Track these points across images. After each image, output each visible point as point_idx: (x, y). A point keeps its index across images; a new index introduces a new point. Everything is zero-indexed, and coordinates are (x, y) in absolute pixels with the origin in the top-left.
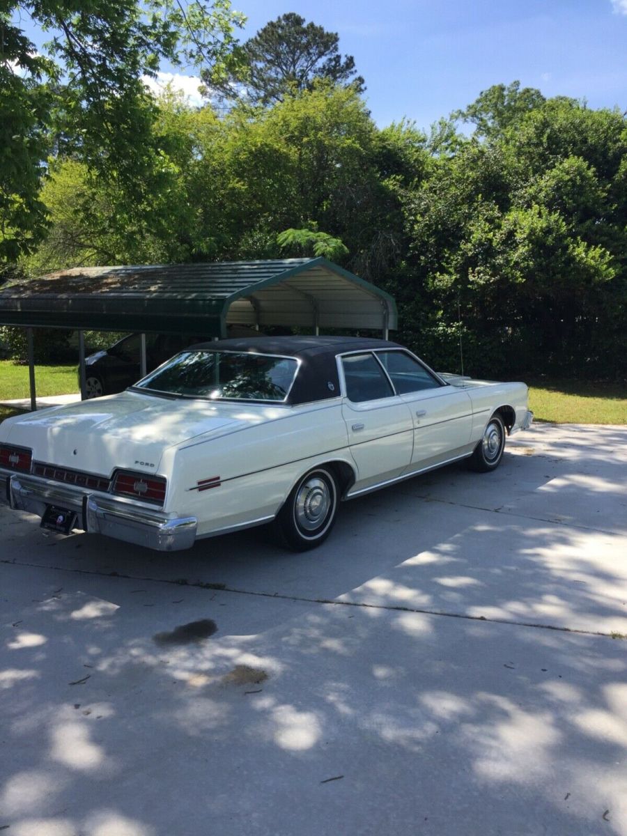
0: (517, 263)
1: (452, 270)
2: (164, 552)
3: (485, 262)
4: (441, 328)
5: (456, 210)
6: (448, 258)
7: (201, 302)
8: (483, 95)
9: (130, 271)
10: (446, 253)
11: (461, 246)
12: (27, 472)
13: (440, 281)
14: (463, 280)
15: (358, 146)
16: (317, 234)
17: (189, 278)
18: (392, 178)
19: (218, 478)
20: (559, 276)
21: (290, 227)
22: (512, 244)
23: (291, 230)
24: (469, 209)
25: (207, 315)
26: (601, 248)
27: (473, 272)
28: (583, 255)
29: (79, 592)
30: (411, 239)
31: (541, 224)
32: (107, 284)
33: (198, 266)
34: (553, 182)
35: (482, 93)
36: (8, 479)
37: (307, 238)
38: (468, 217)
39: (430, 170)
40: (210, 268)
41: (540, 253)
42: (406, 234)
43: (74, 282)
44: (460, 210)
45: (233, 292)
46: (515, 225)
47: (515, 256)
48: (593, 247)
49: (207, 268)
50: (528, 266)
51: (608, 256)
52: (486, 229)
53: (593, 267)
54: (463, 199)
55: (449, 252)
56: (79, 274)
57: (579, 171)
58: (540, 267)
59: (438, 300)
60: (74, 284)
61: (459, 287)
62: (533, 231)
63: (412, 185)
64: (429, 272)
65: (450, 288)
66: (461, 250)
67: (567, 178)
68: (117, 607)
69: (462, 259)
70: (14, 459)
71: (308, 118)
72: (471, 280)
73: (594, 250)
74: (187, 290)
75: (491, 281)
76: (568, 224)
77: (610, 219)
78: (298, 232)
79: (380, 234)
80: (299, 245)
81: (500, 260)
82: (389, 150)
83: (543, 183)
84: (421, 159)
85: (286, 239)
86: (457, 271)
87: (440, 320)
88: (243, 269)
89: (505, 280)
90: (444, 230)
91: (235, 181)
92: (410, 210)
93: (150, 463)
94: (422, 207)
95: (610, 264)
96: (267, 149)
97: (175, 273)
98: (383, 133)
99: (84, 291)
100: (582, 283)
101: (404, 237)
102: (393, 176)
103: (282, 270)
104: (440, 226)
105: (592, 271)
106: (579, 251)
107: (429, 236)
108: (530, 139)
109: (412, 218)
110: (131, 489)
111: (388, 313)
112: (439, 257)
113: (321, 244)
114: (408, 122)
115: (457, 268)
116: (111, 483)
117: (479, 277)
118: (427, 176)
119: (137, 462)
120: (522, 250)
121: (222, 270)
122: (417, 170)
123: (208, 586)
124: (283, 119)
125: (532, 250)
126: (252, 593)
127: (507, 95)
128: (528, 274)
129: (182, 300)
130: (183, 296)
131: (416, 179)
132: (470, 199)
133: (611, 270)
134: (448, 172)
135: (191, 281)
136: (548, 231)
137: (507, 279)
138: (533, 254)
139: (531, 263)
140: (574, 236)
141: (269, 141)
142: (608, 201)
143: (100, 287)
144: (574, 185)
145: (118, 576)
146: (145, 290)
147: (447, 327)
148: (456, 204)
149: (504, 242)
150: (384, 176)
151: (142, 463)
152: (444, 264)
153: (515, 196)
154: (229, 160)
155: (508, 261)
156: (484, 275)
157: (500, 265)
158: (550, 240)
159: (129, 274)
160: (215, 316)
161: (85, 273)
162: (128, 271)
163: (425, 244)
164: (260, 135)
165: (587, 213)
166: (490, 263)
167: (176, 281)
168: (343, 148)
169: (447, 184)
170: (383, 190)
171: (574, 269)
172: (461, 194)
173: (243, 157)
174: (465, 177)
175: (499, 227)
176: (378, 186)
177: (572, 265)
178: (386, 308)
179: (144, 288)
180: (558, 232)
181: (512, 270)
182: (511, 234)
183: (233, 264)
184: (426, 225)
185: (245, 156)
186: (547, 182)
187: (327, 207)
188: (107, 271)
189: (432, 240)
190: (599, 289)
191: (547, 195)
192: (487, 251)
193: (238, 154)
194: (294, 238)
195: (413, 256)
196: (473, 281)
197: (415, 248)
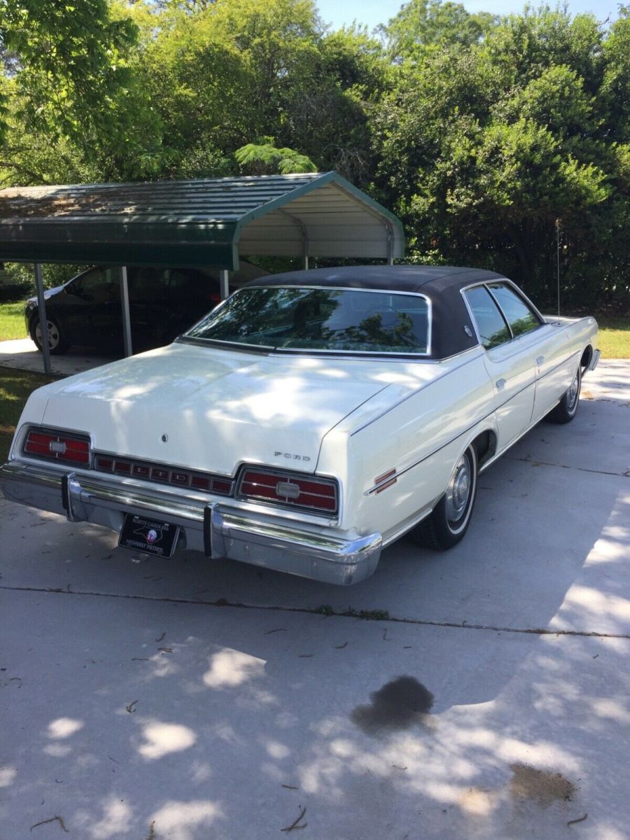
0: (503, 184)
1: (427, 192)
2: (341, 586)
3: (465, 183)
4: (416, 257)
5: (428, 125)
6: (423, 179)
7: (202, 227)
8: (405, 7)
9: (84, 191)
10: (420, 173)
11: (438, 166)
12: (87, 468)
13: (416, 204)
14: (441, 204)
15: (316, 49)
16: (281, 150)
17: (173, 198)
18: (354, 87)
19: (394, 471)
20: (546, 198)
21: (249, 142)
22: (495, 162)
23: (250, 146)
24: (444, 123)
25: (212, 242)
26: (593, 166)
27: (452, 195)
28: (575, 174)
29: (191, 638)
30: (380, 158)
31: (528, 140)
32: (62, 207)
33: (174, 184)
34: (538, 94)
35: (402, 6)
36: (65, 480)
37: (270, 154)
38: (443, 132)
39: (392, 80)
40: (190, 186)
41: (526, 173)
42: (373, 151)
43: (15, 205)
44: (433, 124)
45: (244, 213)
46: (499, 141)
47: (501, 176)
48: (584, 165)
49: (186, 186)
50: (515, 188)
51: (600, 176)
52: (467, 146)
53: (585, 188)
54: (436, 112)
55: (423, 172)
56: (16, 195)
57: (567, 83)
58: (527, 189)
59: (411, 226)
60: (17, 207)
61: (436, 211)
62: (520, 149)
63: (372, 98)
64: (401, 194)
65: (424, 213)
66: (437, 170)
67: (555, 88)
68: (264, 662)
69: (438, 180)
70: (57, 447)
71: (258, 15)
72: (449, 203)
73: (584, 169)
74: (177, 212)
75: (474, 204)
76: (556, 140)
77: (596, 135)
78: (259, 148)
79: (343, 153)
80: (263, 162)
81: (483, 180)
82: (345, 56)
83: (526, 94)
84: (380, 67)
85: (245, 157)
86: (433, 194)
87: (413, 248)
88: (236, 186)
89: (489, 202)
90: (417, 147)
91: (183, 87)
92: (376, 125)
93: (302, 455)
94: (389, 122)
95: (603, 184)
96: (216, 50)
97: (150, 192)
98: (338, 38)
99: (34, 215)
100: (571, 205)
101: (371, 156)
102: (355, 86)
103: (281, 192)
104: (413, 143)
105: (584, 192)
106: (570, 169)
107: (401, 154)
108: (507, 46)
109: (379, 133)
110: (272, 493)
111: (393, 239)
112: (411, 177)
113: (287, 161)
114: (360, 27)
115: (433, 189)
116: (233, 482)
117: (459, 200)
118: (389, 88)
119: (277, 454)
120: (509, 169)
121: (207, 188)
122: (376, 81)
123: (365, 615)
124: (229, 17)
125: (519, 170)
126: (431, 623)
127: (430, 9)
128: (515, 195)
129: (176, 223)
130: (175, 219)
131: (377, 90)
132: (444, 113)
133: (602, 191)
134: (414, 83)
135: (176, 201)
136: (535, 148)
137: (492, 201)
138: (520, 174)
139: (519, 183)
140: (563, 153)
141: (218, 40)
142: (592, 116)
143: (53, 210)
144: (562, 96)
145: (229, 605)
146: (119, 213)
147: (422, 255)
148: (428, 118)
149: (487, 161)
150: (345, 86)
151: (287, 456)
152: (420, 185)
153: (495, 109)
154: (172, 62)
155: (492, 182)
156: (466, 198)
157: (484, 187)
158: (538, 158)
159: (84, 194)
160: (225, 243)
161: (23, 194)
162: (81, 191)
163: (396, 162)
164: (206, 34)
165: (573, 129)
166: (472, 184)
167: (152, 201)
168: (299, 51)
169: (415, 96)
170: (345, 101)
171: (563, 190)
172: (433, 107)
173: (189, 58)
174: (436, 88)
175: (480, 143)
176: (340, 97)
177: (561, 185)
178: (391, 233)
179: (118, 210)
180: (545, 149)
181: (498, 191)
182: (496, 150)
183: (219, 181)
184: (397, 141)
185: (191, 58)
186: (531, 93)
187: (284, 120)
188: (53, 192)
189: (405, 159)
190: (588, 212)
191: (533, 108)
192: (468, 170)
193: (183, 55)
194: (256, 153)
195: (382, 176)
196: (451, 204)
197: (383, 168)
